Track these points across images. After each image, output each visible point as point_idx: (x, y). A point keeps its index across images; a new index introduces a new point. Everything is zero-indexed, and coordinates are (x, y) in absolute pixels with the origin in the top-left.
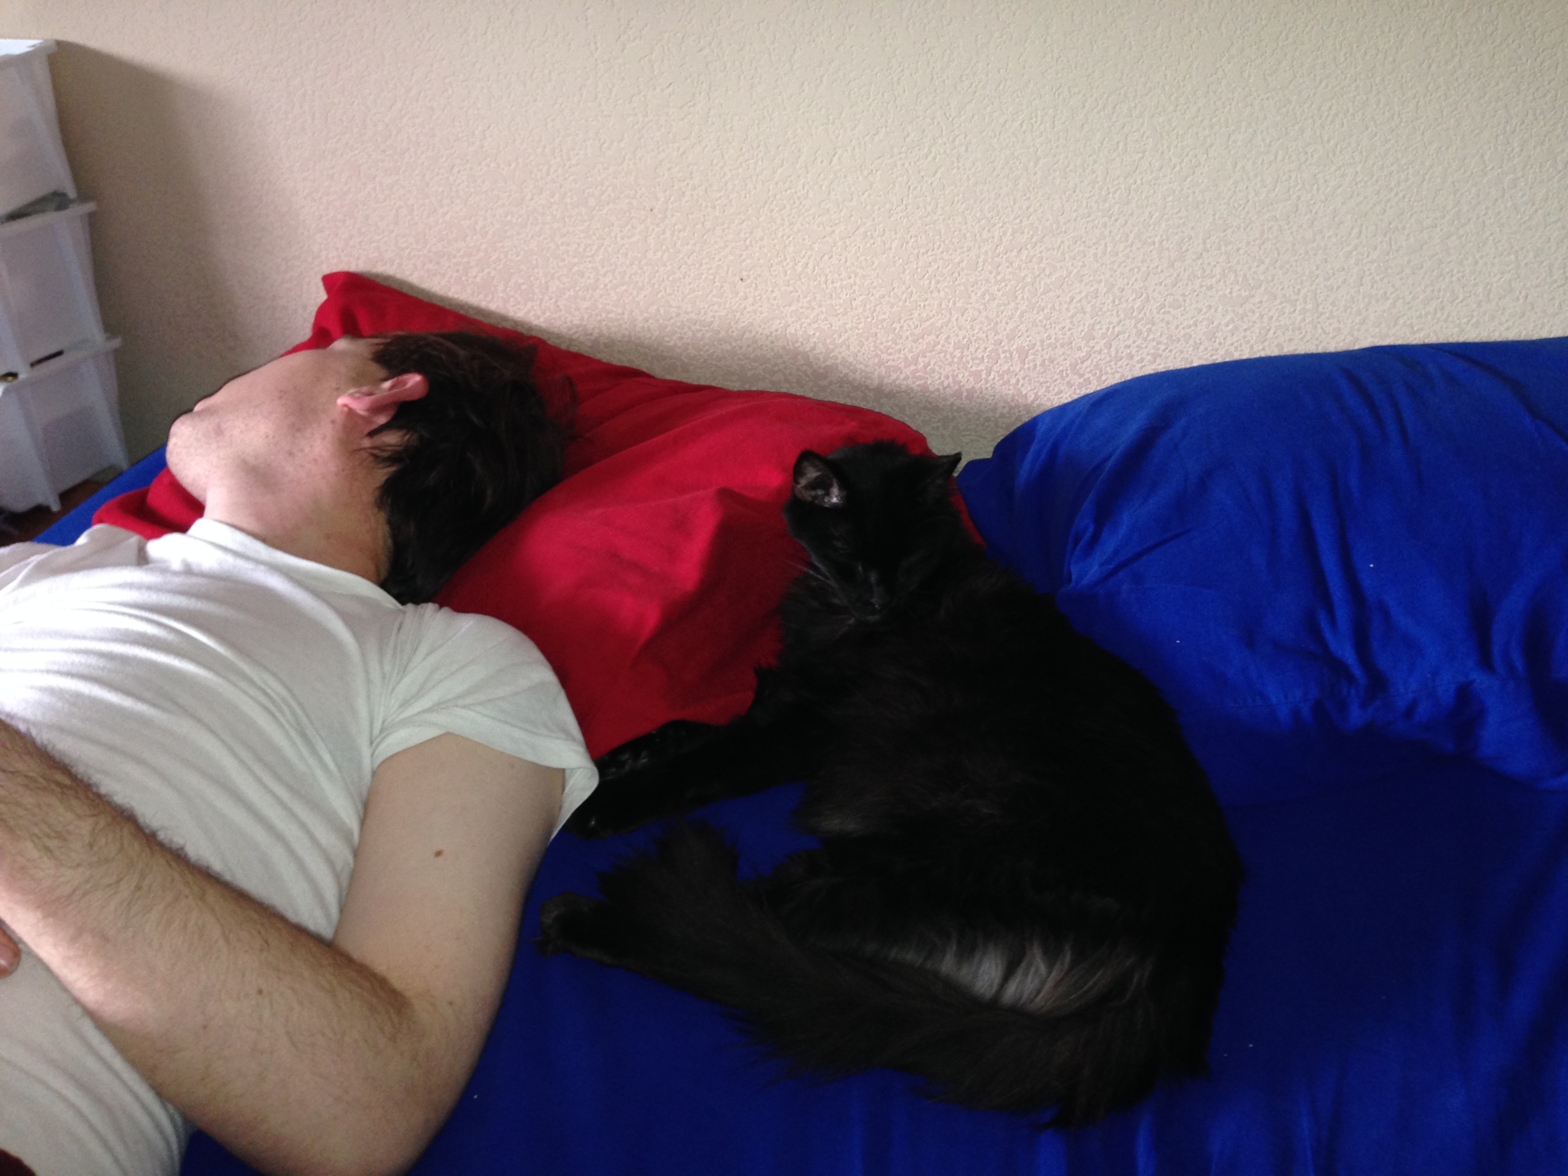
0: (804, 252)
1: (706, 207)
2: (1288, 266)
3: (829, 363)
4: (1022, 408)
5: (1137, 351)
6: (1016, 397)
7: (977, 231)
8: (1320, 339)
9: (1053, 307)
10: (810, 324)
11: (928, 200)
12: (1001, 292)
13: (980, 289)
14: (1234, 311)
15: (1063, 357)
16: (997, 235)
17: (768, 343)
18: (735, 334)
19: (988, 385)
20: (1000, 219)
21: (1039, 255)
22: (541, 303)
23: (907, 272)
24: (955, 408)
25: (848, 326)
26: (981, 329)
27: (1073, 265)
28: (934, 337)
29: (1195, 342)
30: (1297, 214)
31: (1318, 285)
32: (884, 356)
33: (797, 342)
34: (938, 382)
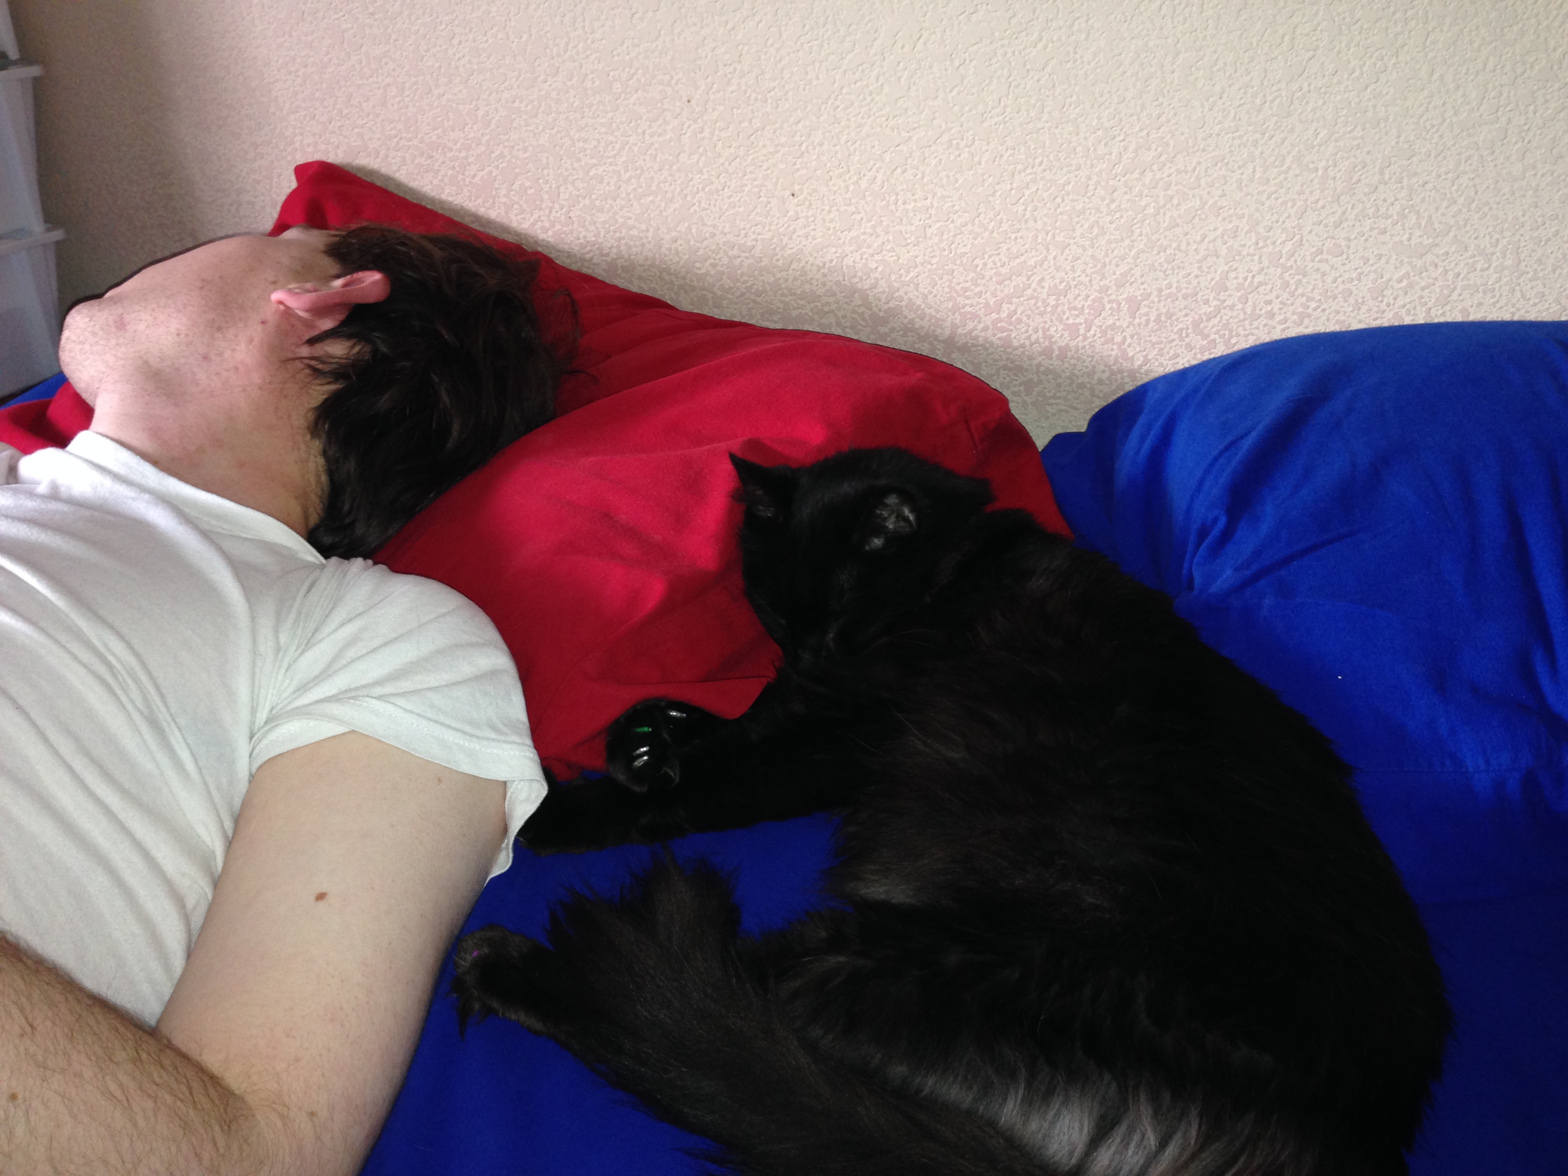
0: (872, 163)
1: (756, 99)
2: (1486, 209)
3: (891, 305)
4: (1125, 374)
5: (1281, 309)
6: (1120, 360)
7: (1090, 144)
8: (1517, 306)
9: (1178, 248)
10: (872, 255)
11: (1033, 101)
12: (1114, 226)
13: (1088, 220)
14: (1410, 263)
15: (1184, 312)
16: (1115, 151)
17: (819, 276)
18: (780, 263)
19: (1086, 343)
20: (1121, 130)
21: (1167, 179)
22: (550, 212)
23: (998, 194)
24: (1042, 369)
25: (918, 260)
26: (1084, 271)
27: (1209, 193)
28: (1024, 279)
29: (1357, 301)
30: (1505, 141)
31: (1522, 235)
32: (959, 299)
33: (855, 277)
34: (1024, 336)
